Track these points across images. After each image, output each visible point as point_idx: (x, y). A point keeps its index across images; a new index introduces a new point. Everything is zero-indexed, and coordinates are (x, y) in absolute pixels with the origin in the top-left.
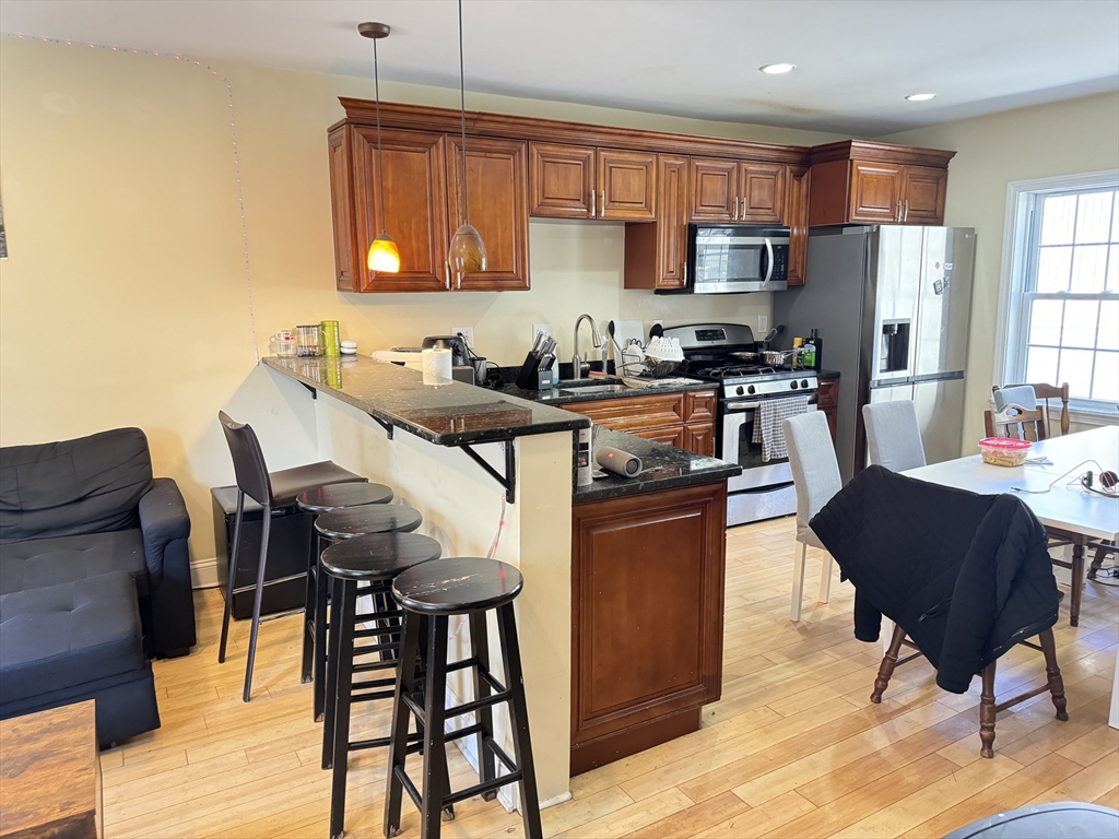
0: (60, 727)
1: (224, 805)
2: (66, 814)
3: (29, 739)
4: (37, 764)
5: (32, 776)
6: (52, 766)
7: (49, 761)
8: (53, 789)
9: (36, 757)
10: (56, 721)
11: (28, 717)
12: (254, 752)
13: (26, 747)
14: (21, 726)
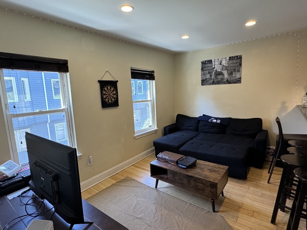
0: (221, 168)
1: (252, 201)
2: (213, 181)
3: (216, 168)
4: (214, 172)
5: (213, 173)
6: (216, 173)
7: (216, 172)
8: (214, 177)
9: (215, 171)
10: (221, 167)
11: (218, 164)
12: (264, 195)
13: (215, 169)
14: (216, 165)
